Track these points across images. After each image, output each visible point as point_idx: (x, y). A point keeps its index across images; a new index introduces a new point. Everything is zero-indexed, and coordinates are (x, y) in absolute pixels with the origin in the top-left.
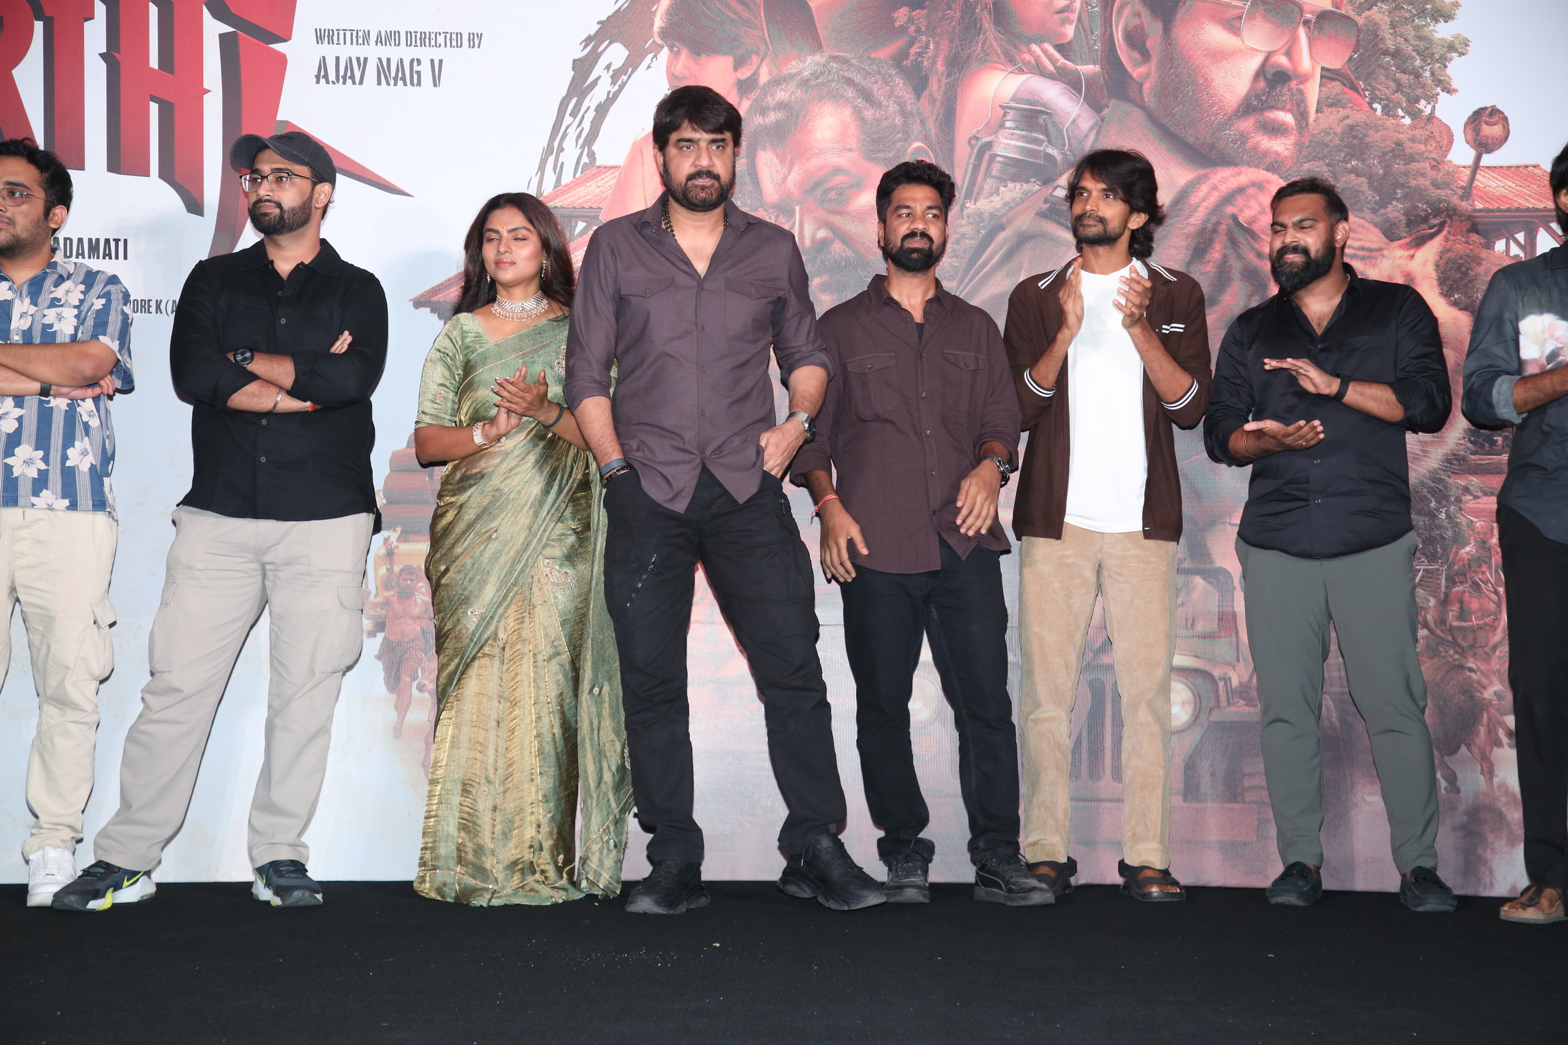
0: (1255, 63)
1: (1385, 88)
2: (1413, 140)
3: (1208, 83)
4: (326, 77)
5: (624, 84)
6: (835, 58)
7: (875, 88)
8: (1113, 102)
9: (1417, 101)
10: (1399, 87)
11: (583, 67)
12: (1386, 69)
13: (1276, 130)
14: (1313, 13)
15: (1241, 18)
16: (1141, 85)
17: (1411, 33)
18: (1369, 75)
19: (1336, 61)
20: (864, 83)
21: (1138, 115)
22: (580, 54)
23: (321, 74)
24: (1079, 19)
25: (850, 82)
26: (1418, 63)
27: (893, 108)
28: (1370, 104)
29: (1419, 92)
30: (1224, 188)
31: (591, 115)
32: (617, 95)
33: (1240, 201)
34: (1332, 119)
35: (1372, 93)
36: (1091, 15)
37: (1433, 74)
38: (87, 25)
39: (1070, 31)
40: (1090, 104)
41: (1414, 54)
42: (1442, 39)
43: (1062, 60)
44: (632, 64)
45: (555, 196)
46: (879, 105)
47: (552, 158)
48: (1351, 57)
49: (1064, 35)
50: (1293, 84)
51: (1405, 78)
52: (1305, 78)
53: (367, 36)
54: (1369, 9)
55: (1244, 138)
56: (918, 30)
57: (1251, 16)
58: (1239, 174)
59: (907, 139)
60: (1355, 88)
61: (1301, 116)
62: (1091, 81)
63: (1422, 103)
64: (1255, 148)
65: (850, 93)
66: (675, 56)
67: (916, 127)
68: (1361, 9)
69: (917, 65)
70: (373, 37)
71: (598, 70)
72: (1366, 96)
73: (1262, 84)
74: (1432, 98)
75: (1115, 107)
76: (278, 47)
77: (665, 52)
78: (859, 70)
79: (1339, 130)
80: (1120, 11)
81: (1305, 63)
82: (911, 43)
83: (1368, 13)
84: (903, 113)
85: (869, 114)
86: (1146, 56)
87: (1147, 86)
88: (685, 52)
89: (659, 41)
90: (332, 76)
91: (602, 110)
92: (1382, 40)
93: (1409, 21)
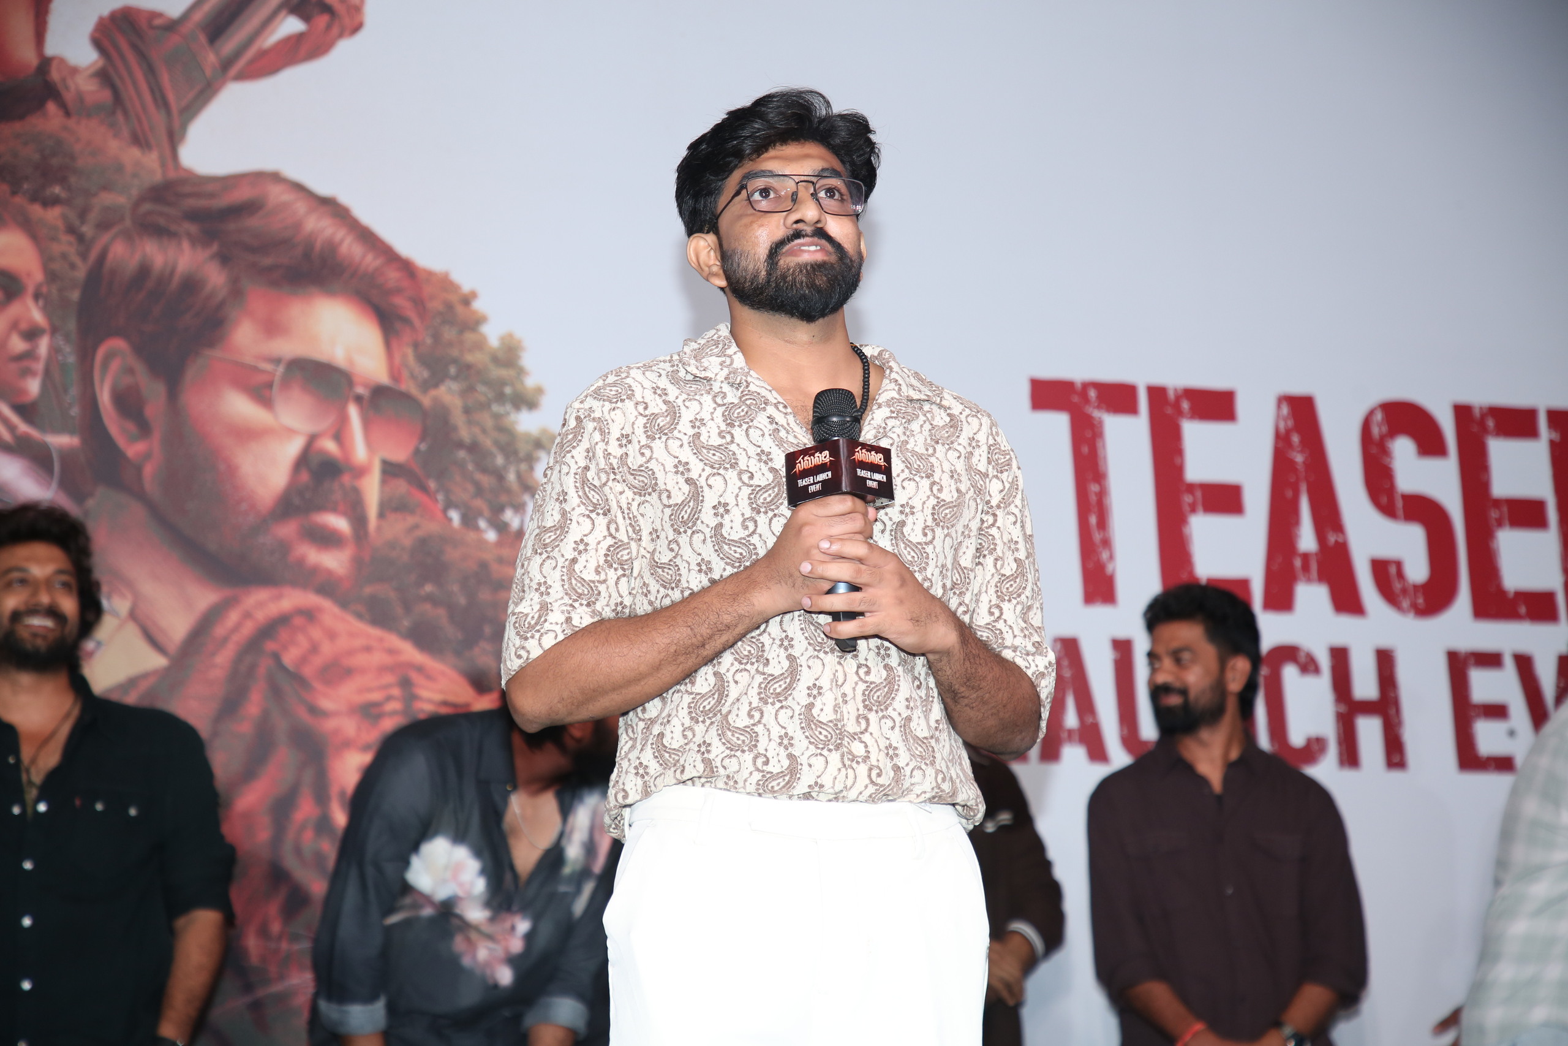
0: (293, 448)
1: (463, 492)
2: (496, 560)
3: (232, 470)
8: (101, 491)
9: (501, 509)
12: (461, 466)
13: (327, 539)
14: (366, 386)
15: (270, 385)
16: (139, 470)
17: (489, 423)
18: (441, 475)
19: (400, 454)
21: (139, 509)
24: (47, 372)
26: (500, 460)
28: (445, 511)
29: (504, 498)
30: (261, 616)
33: (284, 634)
34: (398, 529)
35: (447, 496)
36: (63, 368)
37: (519, 476)
39: (33, 386)
40: (66, 491)
41: (494, 450)
42: (527, 435)
43: (23, 427)
48: (417, 451)
49: (23, 392)
50: (346, 479)
51: (486, 480)
52: (361, 472)
54: (436, 386)
55: (284, 548)
57: (286, 383)
58: (279, 597)
60: (424, 488)
61: (359, 520)
62: (67, 457)
63: (509, 515)
64: (301, 562)
68: (427, 386)
72: (436, 500)
73: (305, 477)
74: (519, 508)
75: (101, 497)
79: (407, 542)
80: (105, 366)
81: (360, 451)
83: (433, 393)
86: (144, 428)
87: (148, 470)
92: (455, 429)
93: (485, 406)
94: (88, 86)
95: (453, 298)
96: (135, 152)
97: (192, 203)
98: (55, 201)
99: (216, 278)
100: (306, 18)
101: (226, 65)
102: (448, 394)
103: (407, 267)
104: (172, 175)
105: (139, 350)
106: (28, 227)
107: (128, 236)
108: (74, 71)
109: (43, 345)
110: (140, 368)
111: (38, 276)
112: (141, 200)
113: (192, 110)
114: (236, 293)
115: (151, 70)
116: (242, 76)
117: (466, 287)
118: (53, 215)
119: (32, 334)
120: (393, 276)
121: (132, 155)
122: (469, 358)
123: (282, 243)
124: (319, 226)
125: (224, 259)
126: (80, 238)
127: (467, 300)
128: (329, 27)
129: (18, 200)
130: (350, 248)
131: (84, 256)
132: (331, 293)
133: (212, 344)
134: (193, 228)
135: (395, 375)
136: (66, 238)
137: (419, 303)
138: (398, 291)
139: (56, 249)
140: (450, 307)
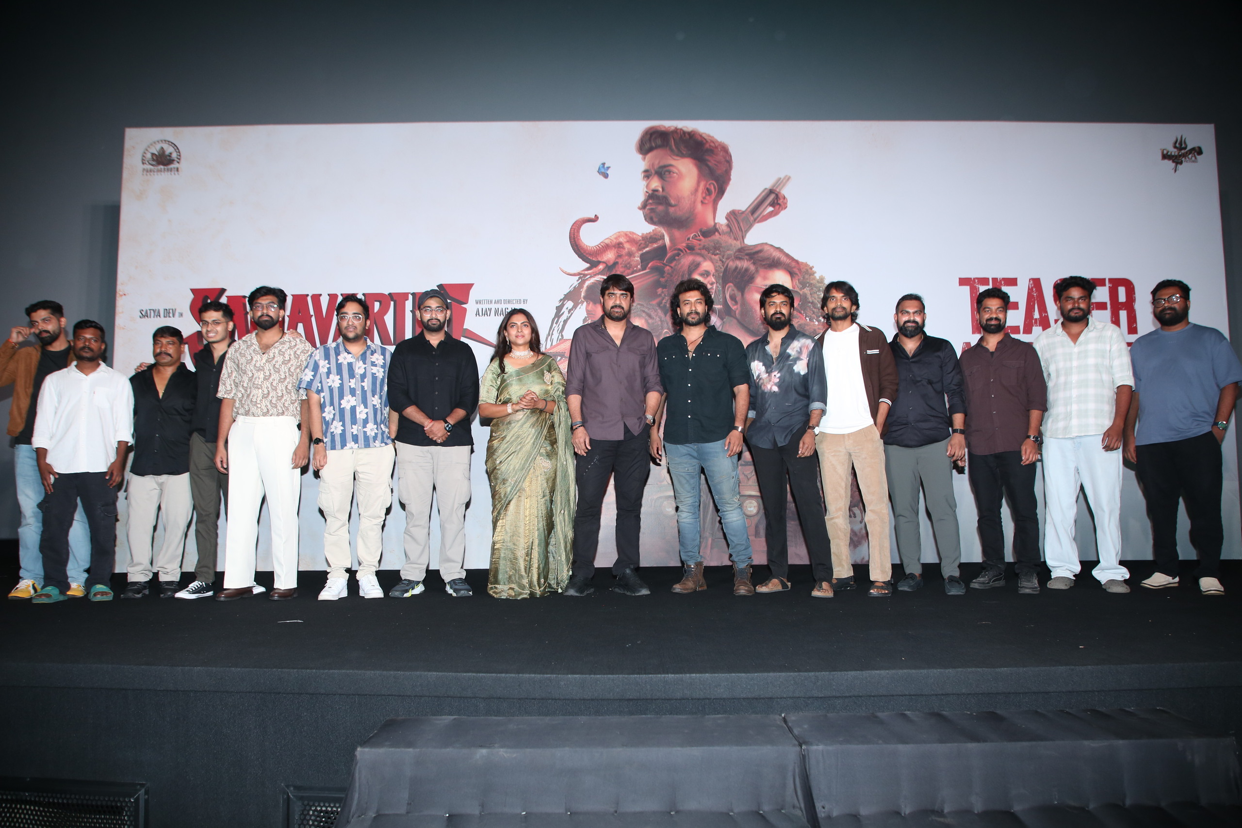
1: (810, 313)
2: (819, 329)
4: (479, 314)
5: (572, 314)
6: (639, 304)
7: (652, 313)
8: (727, 317)
10: (814, 313)
11: (559, 309)
12: (810, 307)
16: (735, 312)
17: (816, 297)
20: (648, 312)
21: (735, 321)
22: (558, 304)
23: (477, 314)
25: (644, 311)
27: (658, 319)
31: (562, 323)
32: (570, 317)
35: (806, 314)
36: (719, 290)
38: (407, 302)
40: (720, 318)
44: (575, 307)
45: (550, 349)
46: (654, 318)
47: (550, 337)
51: (815, 310)
53: (491, 302)
56: (665, 295)
59: (662, 329)
60: (801, 313)
65: (644, 315)
66: (588, 305)
67: (665, 325)
68: (801, 289)
69: (665, 306)
70: (493, 302)
71: (564, 309)
75: (727, 319)
76: (464, 306)
77: (585, 303)
78: (647, 308)
80: (728, 289)
82: (663, 299)
84: (661, 321)
85: (650, 321)
86: (736, 303)
87: (737, 312)
88: (591, 303)
89: (583, 300)
90: (481, 314)
91: (565, 322)
92: (808, 299)
93: (815, 293)
94: (725, 228)
95: (808, 268)
96: (735, 241)
97: (747, 251)
98: (717, 254)
99: (752, 268)
100: (773, 207)
101: (755, 220)
102: (807, 291)
103: (797, 262)
104: (743, 246)
105: (735, 285)
106: (711, 260)
107: (733, 260)
108: (722, 225)
109: (715, 286)
110: (735, 289)
111: (714, 271)
112: (736, 252)
113: (747, 231)
114: (757, 271)
115: (738, 223)
116: (758, 222)
117: (811, 266)
118: (717, 257)
119: (712, 284)
120: (793, 264)
121: (734, 242)
122: (812, 282)
123: (768, 259)
124: (776, 254)
125: (754, 263)
126: (723, 262)
127: (811, 268)
128: (779, 208)
129: (709, 255)
130: (783, 259)
131: (723, 266)
132: (779, 269)
133: (751, 283)
134: (747, 257)
135: (794, 288)
136: (719, 262)
137: (800, 270)
138: (795, 267)
139: (717, 264)
140: (807, 270)
